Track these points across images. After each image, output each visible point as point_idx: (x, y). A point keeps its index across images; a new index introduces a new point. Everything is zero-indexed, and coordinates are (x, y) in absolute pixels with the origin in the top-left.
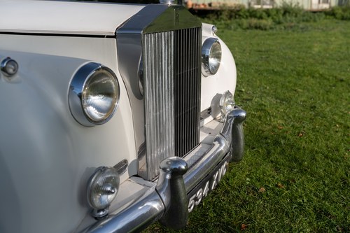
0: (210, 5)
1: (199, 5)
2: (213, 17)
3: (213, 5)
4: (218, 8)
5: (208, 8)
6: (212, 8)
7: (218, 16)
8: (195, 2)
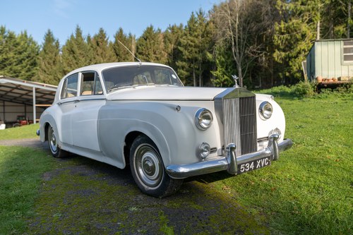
0: (339, 79)
1: (328, 80)
2: (342, 89)
3: (342, 79)
4: (348, 82)
5: (337, 82)
6: (341, 82)
7: (347, 88)
8: (324, 77)
